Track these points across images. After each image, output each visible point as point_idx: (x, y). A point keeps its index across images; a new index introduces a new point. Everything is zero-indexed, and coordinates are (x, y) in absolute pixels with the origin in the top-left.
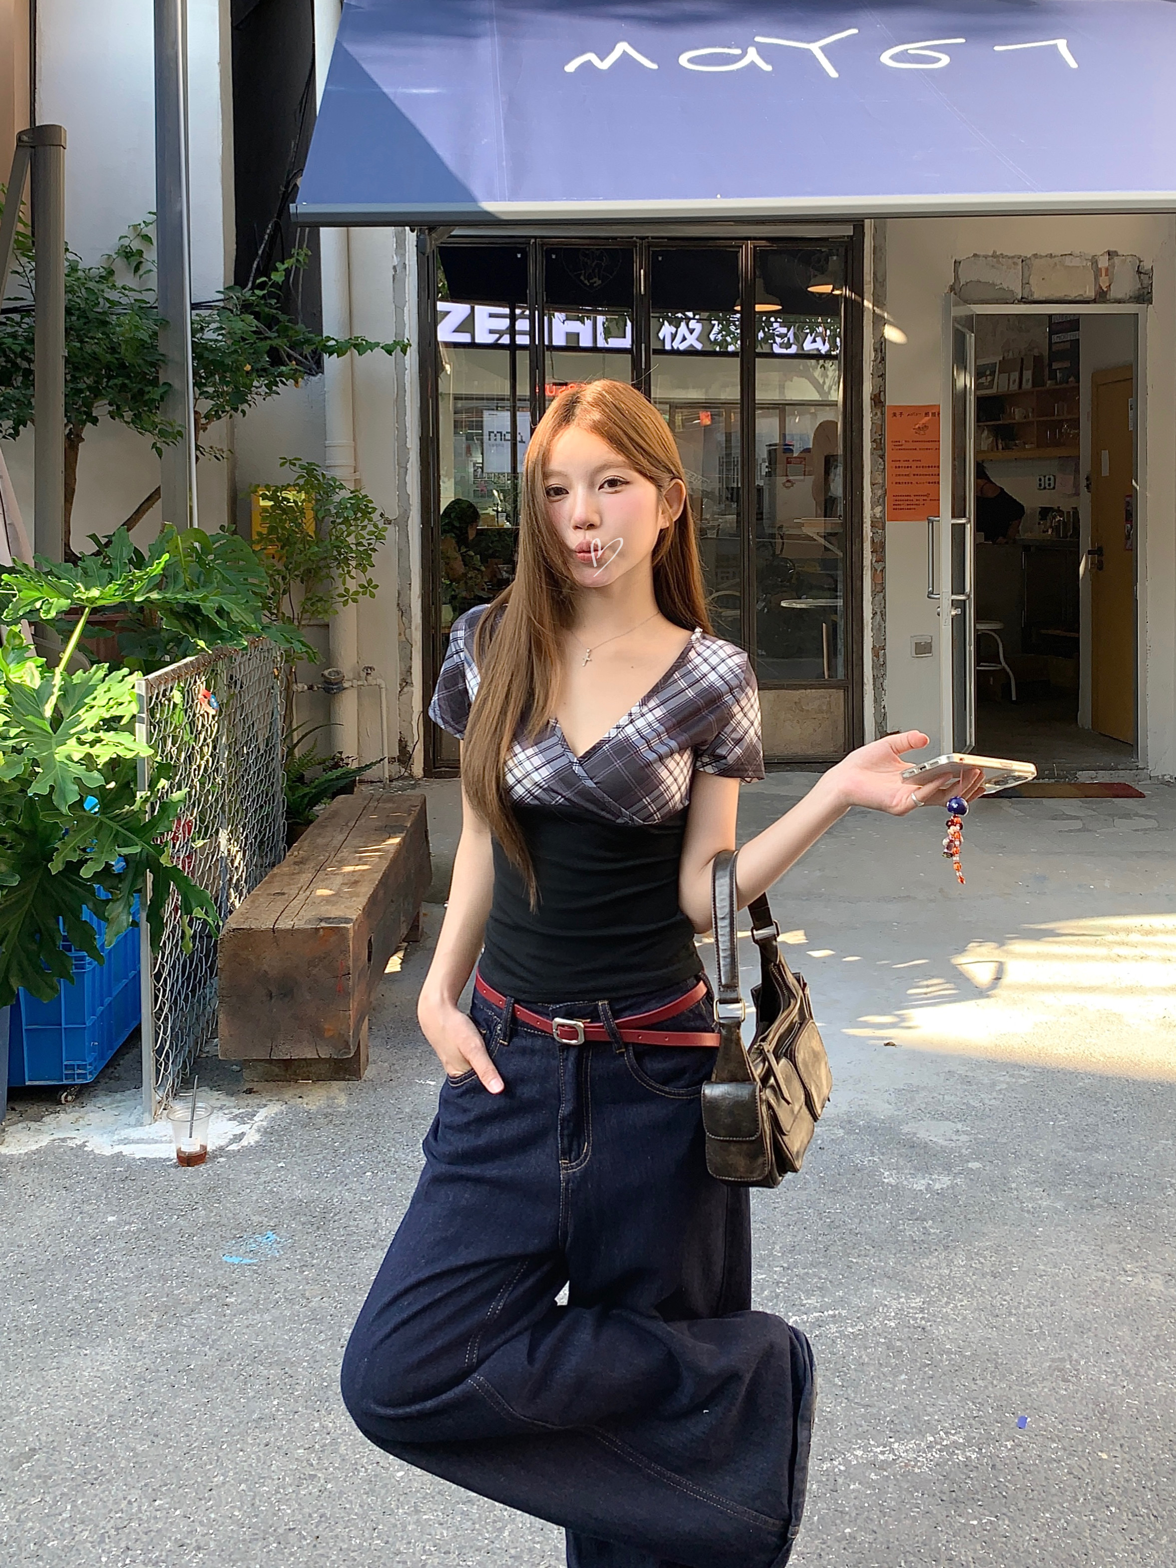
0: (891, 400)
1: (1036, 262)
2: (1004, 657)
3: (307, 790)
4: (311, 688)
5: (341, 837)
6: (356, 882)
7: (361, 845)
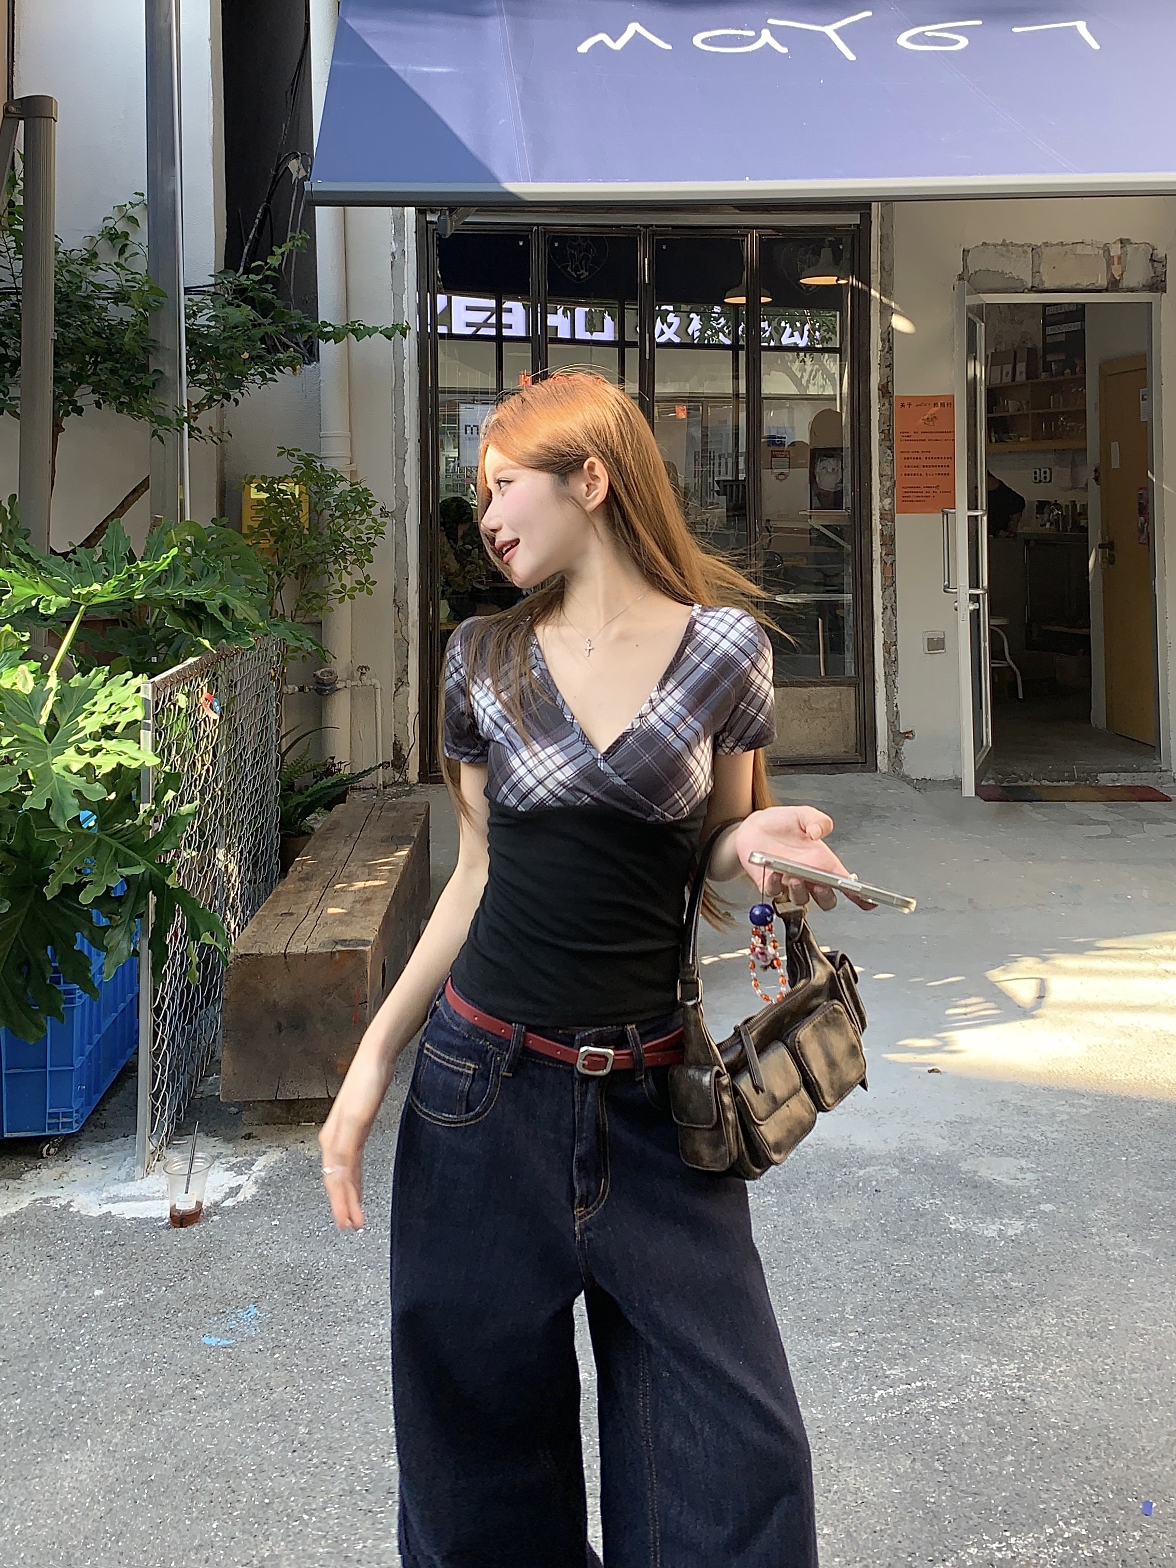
0: (900, 390)
1: (1046, 250)
2: (1010, 654)
3: (300, 799)
4: (302, 689)
5: (347, 850)
6: (368, 900)
7: (369, 858)
